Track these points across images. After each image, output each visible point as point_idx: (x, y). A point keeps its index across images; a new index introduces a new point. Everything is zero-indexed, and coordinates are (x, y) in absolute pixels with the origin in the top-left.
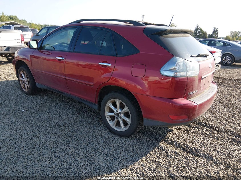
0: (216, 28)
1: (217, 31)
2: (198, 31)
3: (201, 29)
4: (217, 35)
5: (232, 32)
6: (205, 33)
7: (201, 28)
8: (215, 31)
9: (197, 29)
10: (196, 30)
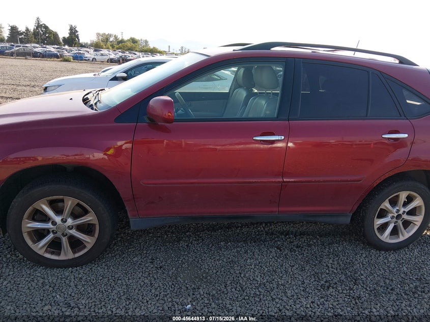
0: (73, 26)
1: (77, 32)
2: (42, 31)
3: (46, 27)
4: (79, 40)
5: (98, 34)
6: (55, 35)
7: (47, 25)
8: (73, 32)
9: (39, 26)
10: (37, 28)
